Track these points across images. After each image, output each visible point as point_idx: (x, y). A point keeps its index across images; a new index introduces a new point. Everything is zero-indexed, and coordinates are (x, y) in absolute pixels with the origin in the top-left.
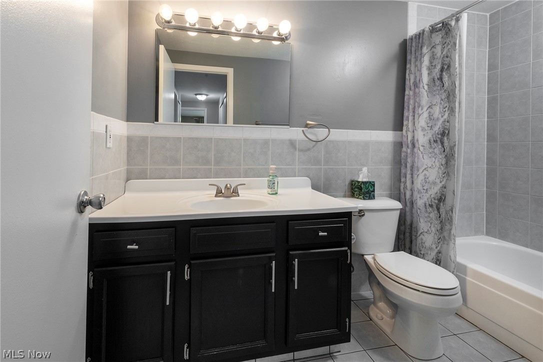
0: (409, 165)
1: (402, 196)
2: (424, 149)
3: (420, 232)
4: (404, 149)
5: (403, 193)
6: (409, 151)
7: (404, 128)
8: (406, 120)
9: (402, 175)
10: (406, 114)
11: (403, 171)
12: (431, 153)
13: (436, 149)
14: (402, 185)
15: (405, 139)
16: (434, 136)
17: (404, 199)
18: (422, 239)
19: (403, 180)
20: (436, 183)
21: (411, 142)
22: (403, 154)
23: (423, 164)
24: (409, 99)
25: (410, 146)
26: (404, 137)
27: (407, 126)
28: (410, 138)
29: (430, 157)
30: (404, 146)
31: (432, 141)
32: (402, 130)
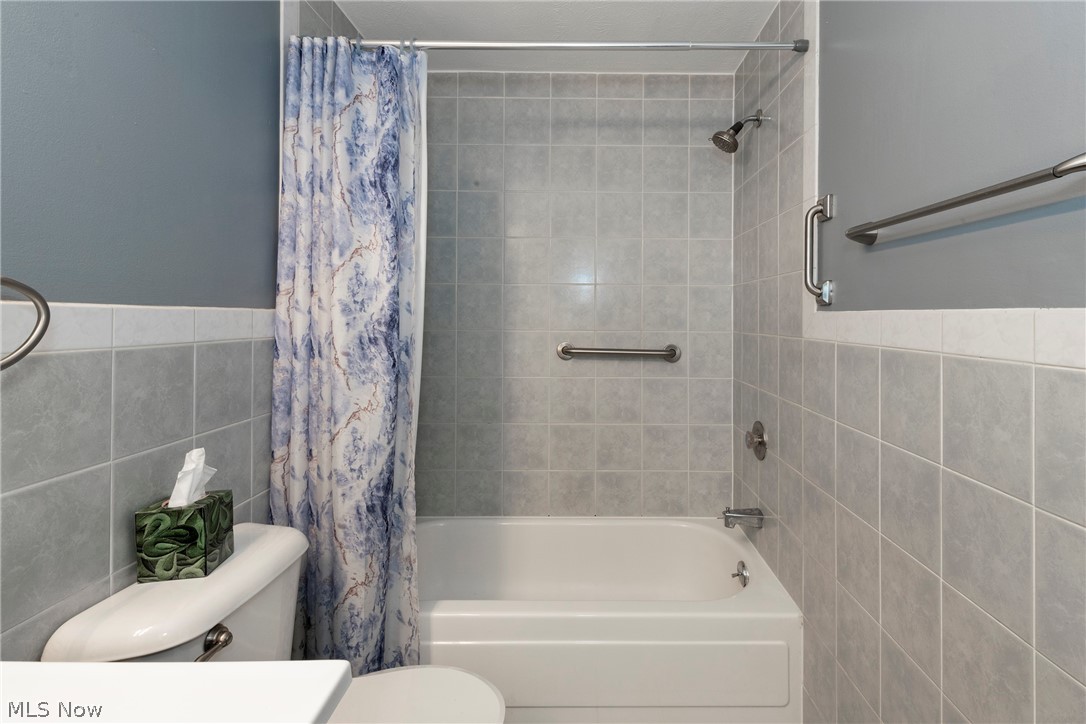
0: (298, 408)
1: (279, 502)
2: (350, 362)
3: (346, 589)
4: (283, 361)
5: (283, 490)
6: (299, 366)
7: (282, 300)
8: (288, 276)
9: (278, 438)
10: (285, 258)
11: (280, 425)
12: (364, 372)
13: (375, 361)
14: (278, 469)
15: (283, 333)
16: (370, 328)
17: (284, 509)
18: (352, 607)
19: (279, 452)
20: (379, 446)
21: (303, 340)
22: (279, 379)
23: (348, 403)
24: (295, 217)
25: (302, 351)
26: (281, 326)
27: (292, 292)
28: (300, 331)
29: (363, 383)
30: (281, 352)
31: (365, 341)
32: (273, 305)
